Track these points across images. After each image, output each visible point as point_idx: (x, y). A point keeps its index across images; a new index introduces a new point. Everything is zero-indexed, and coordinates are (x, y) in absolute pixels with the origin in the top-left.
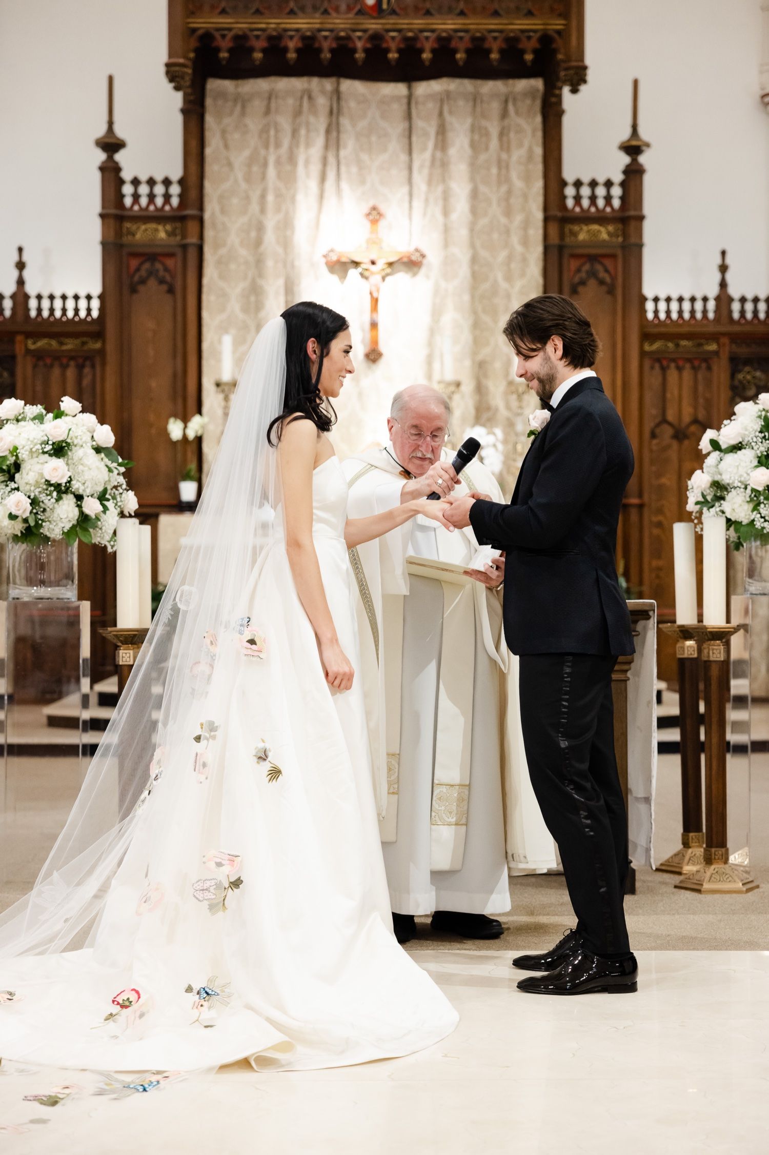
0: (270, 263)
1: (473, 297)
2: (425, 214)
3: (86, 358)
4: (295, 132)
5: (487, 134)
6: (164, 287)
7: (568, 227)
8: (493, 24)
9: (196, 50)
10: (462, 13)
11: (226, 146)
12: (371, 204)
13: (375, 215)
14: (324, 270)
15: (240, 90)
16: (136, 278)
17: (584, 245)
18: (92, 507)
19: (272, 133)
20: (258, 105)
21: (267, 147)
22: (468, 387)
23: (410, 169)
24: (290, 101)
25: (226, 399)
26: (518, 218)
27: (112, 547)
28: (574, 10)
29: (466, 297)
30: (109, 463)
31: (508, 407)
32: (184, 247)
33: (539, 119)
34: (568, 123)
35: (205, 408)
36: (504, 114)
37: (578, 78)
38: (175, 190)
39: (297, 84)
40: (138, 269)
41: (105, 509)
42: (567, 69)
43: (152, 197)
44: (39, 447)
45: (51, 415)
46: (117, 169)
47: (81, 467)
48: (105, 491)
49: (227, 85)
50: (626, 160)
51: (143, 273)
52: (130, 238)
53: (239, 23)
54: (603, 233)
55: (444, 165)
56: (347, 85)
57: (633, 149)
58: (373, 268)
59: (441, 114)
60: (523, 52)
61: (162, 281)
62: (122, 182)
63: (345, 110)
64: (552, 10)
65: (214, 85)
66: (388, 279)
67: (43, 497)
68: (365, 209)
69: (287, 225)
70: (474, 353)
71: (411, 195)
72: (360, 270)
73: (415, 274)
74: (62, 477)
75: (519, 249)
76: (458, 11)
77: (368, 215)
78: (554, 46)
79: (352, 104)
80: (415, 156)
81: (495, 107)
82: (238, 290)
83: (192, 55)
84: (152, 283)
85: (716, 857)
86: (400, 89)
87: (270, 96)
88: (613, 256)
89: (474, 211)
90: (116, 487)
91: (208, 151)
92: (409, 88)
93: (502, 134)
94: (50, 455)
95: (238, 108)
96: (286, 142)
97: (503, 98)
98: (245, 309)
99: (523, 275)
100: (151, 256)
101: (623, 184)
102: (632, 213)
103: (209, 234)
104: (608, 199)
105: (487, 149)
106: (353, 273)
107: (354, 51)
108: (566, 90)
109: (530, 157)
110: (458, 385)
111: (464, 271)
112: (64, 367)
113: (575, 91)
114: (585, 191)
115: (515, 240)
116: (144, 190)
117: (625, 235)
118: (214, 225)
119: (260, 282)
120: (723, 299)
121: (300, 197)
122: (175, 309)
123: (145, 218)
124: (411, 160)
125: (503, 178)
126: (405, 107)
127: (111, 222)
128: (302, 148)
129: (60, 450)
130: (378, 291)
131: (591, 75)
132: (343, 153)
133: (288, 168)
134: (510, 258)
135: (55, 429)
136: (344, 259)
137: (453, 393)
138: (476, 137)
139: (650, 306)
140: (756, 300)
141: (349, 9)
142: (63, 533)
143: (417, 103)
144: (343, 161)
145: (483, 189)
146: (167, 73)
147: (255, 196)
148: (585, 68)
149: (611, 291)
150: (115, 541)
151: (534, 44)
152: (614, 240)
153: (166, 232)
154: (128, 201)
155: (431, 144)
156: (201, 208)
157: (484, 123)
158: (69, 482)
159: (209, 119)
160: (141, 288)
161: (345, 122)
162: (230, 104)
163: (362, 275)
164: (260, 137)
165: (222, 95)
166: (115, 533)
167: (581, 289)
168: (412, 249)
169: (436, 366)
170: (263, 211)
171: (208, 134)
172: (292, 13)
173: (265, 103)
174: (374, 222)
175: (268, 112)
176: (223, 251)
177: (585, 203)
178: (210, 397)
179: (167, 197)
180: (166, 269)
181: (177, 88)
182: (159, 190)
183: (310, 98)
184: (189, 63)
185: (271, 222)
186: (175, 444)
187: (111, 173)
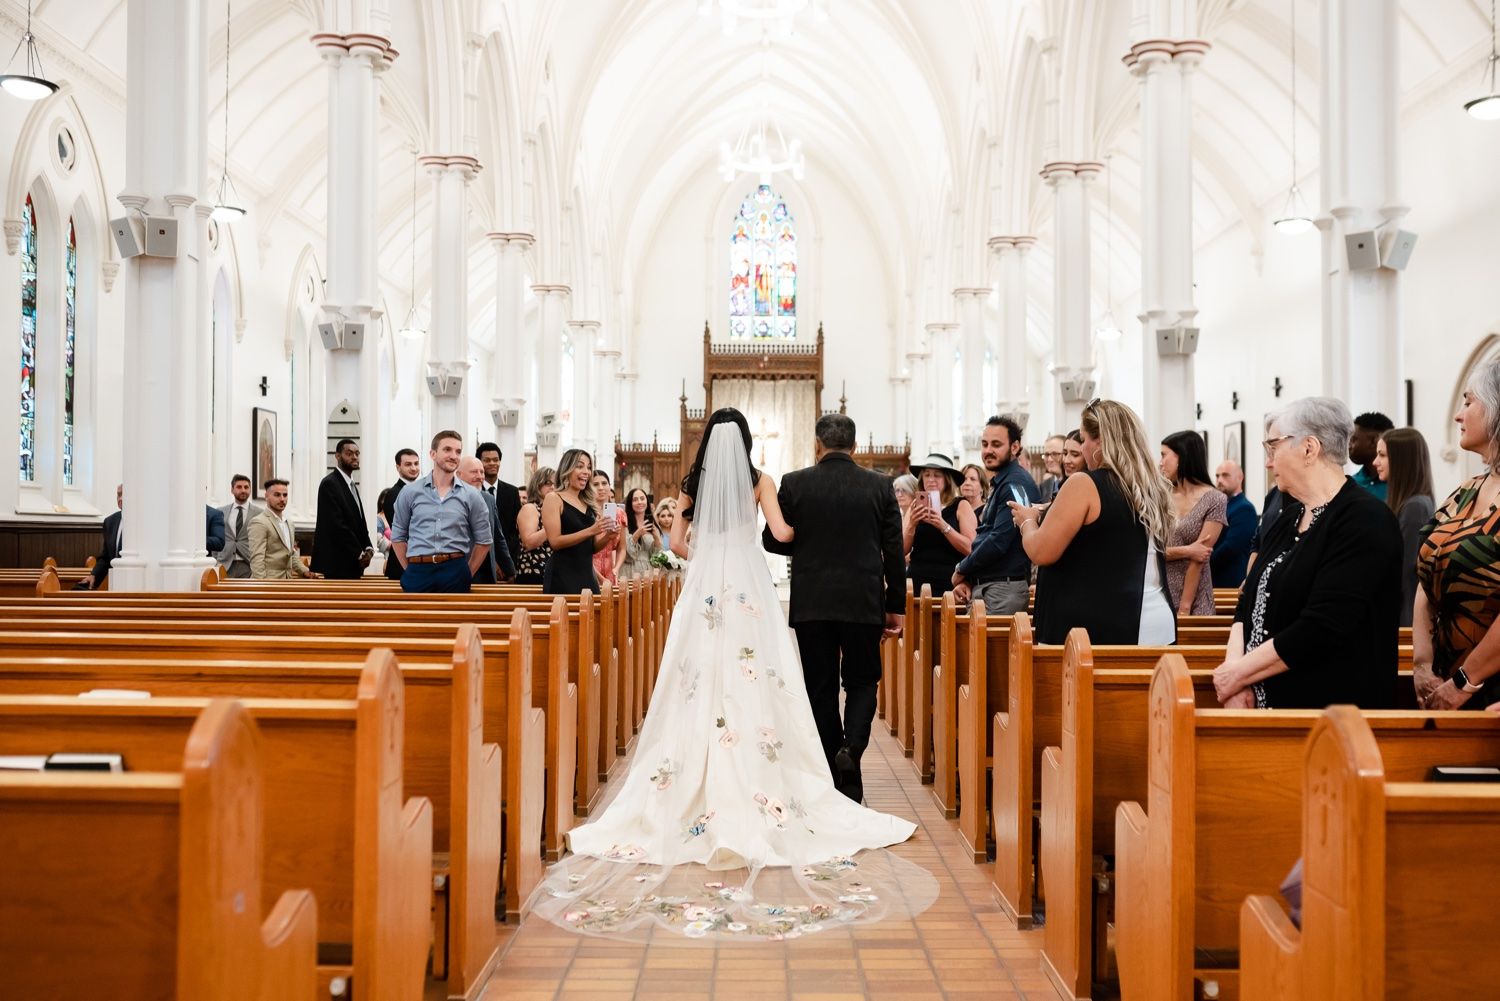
4: (740, 396)
5: (798, 397)
11: (719, 400)
12: (763, 418)
13: (764, 421)
15: (723, 383)
16: (690, 439)
19: (733, 396)
20: (728, 387)
24: (739, 384)
28: (821, 368)
29: (792, 446)
33: (814, 392)
34: (822, 393)
36: (804, 390)
37: (823, 384)
38: (703, 413)
39: (740, 381)
40: (691, 437)
43: (696, 415)
49: (719, 383)
50: (841, 404)
51: (693, 438)
52: (689, 428)
55: (785, 405)
56: (755, 381)
57: (843, 402)
58: (763, 437)
59: (784, 390)
62: (687, 411)
63: (755, 389)
64: (815, 366)
65: (715, 381)
71: (775, 414)
72: (759, 437)
79: (757, 385)
80: (777, 401)
81: (801, 388)
83: (710, 376)
86: (772, 382)
87: (732, 385)
89: (794, 419)
91: (713, 401)
92: (774, 382)
93: (803, 396)
96: (737, 398)
97: (803, 386)
105: (798, 401)
109: (811, 402)
111: (791, 437)
113: (823, 389)
116: (693, 413)
120: (871, 447)
123: (693, 421)
124: (775, 404)
125: (804, 409)
126: (773, 386)
127: (684, 423)
128: (742, 401)
130: (765, 443)
131: (828, 383)
132: (754, 402)
138: (795, 397)
143: (777, 387)
144: (754, 404)
145: (797, 413)
154: (688, 416)
155: (781, 400)
157: (797, 392)
159: (714, 391)
161: (755, 393)
162: (720, 387)
164: (729, 397)
165: (718, 385)
171: (713, 396)
172: (739, 368)
175: (731, 389)
179: (700, 415)
182: (698, 413)
183: (745, 383)
187: (684, 408)
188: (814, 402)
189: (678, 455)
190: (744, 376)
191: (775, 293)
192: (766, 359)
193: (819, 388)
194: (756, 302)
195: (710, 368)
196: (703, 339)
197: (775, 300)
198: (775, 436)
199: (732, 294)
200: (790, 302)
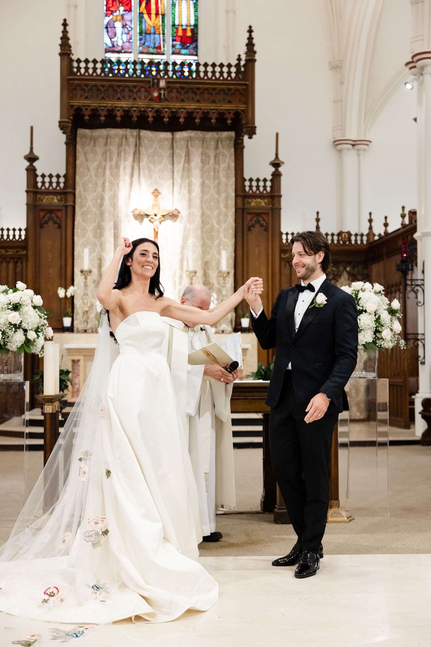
0: (107, 215)
1: (202, 232)
2: (180, 193)
3: (19, 259)
4: (119, 154)
5: (209, 156)
6: (57, 225)
7: (246, 200)
8: (213, 106)
9: (74, 116)
10: (198, 101)
11: (86, 160)
12: (154, 188)
13: (156, 193)
14: (132, 218)
15: (93, 134)
16: (43, 221)
17: (253, 208)
18: (32, 335)
19: (108, 154)
20: (102, 141)
21: (106, 161)
22: (200, 274)
23: (173, 172)
24: (117, 140)
25: (86, 278)
26: (223, 196)
27: (41, 355)
28: (250, 101)
29: (199, 232)
30: (40, 314)
31: (219, 283)
32: (66, 207)
33: (233, 150)
34: (246, 152)
35: (75, 283)
36: (217, 148)
37: (252, 132)
38: (62, 180)
39: (120, 132)
40: (44, 217)
41: (38, 336)
42: (248, 127)
43: (51, 183)
44: (6, 306)
45: (11, 290)
46: (35, 170)
47: (26, 316)
48: (38, 328)
49: (87, 132)
50: (273, 169)
51: (46, 219)
52: (40, 202)
53: (94, 103)
54: (263, 203)
55: (189, 170)
56: (144, 133)
57: (276, 164)
58: (155, 218)
59: (187, 147)
60: (226, 119)
61: (55, 223)
62: (37, 176)
63: (143, 144)
64: (240, 100)
65: (81, 131)
66: (162, 223)
67: (8, 330)
68: (152, 190)
69: (115, 197)
70: (203, 258)
71: (173, 184)
72: (149, 218)
73: (175, 221)
74: (17, 321)
75: (224, 209)
76: (196, 100)
77: (153, 193)
78: (241, 117)
79: (146, 142)
80: (175, 166)
81: (213, 143)
82: (92, 227)
83: (72, 118)
84: (51, 223)
85: (334, 505)
86: (168, 135)
88: (267, 214)
89: (203, 191)
90: (43, 325)
91: (78, 162)
92: (173, 135)
93: (215, 157)
94: (11, 310)
95: (92, 142)
96: (115, 158)
97: (216, 140)
98: (95, 236)
99: (225, 221)
100: (50, 211)
101: (271, 180)
102: (276, 194)
103: (78, 200)
104: (265, 187)
105: (209, 163)
106: (146, 220)
107: (148, 117)
108: (246, 138)
109: (229, 167)
110: (195, 272)
111: (198, 219)
112: (8, 263)
113: (250, 137)
114: (254, 184)
115: (222, 205)
116: (47, 179)
117: (273, 204)
118: (80, 197)
119: (102, 223)
121: (121, 184)
122: (61, 235)
123: (48, 193)
124: (173, 168)
125: (216, 177)
126: (170, 143)
127: (32, 195)
128: (122, 162)
129: (16, 307)
130: (158, 228)
131: (258, 131)
132: (141, 164)
133: (116, 170)
134: (219, 214)
135: (14, 297)
136: (142, 213)
137: (193, 276)
138: (204, 158)
139: (284, 237)
140: (333, 235)
141: (146, 98)
142: (18, 348)
143: (176, 142)
144: (141, 167)
145: (207, 181)
146: (60, 126)
147: (100, 183)
148: (255, 127)
149: (266, 230)
150: (43, 352)
151: (231, 115)
152: (268, 206)
153: (58, 199)
154: (40, 185)
155: (183, 161)
156: (74, 189)
157: (207, 151)
158: (20, 323)
159: (78, 147)
160: (45, 226)
161: (142, 149)
162: (88, 140)
163: (150, 221)
164: (102, 156)
165: (85, 136)
166: (43, 348)
167: (252, 229)
168: (174, 209)
169: (185, 264)
170: (103, 190)
171: (78, 154)
172: (119, 99)
173: (105, 140)
174: (156, 196)
175: (106, 144)
176: (84, 209)
177: (254, 189)
178: (78, 278)
179: (58, 183)
180: (57, 217)
181: (64, 133)
182: (54, 180)
183: (126, 138)
184: (70, 121)
185: (107, 196)
186: (61, 299)
187: (31, 172)
188: (233, 164)
189: (22, 245)
190: (126, 122)
191: (169, 22)
192: (162, 85)
193: (240, 143)
194: (141, 33)
195: (71, 99)
196: (58, 50)
197: (169, 31)
198: (174, 216)
199: (107, 19)
200: (189, 34)
